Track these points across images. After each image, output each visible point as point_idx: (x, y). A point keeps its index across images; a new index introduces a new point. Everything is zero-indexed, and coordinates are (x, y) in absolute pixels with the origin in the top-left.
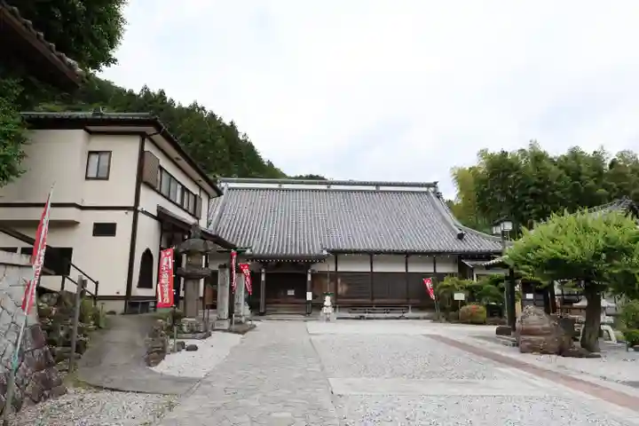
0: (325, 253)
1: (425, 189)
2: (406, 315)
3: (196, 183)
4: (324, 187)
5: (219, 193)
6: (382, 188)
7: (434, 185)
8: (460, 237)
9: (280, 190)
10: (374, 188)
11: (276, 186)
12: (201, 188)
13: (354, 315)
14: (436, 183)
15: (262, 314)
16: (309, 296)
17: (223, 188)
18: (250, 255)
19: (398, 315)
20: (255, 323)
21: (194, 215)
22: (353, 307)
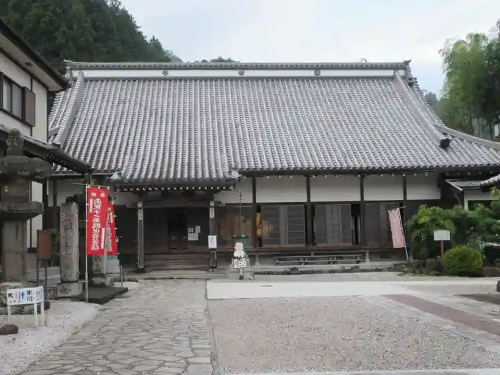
0: (235, 175)
1: (390, 73)
2: (362, 265)
3: (24, 69)
4: (235, 73)
5: (65, 85)
6: (324, 73)
7: (405, 66)
8: (445, 145)
9: (165, 79)
10: (311, 73)
11: (159, 74)
12: (33, 77)
13: (281, 268)
14: (407, 63)
15: (142, 271)
16: (213, 242)
17: (75, 80)
18: (116, 182)
19: (348, 266)
20: (126, 285)
21: (22, 120)
22: (281, 255)
